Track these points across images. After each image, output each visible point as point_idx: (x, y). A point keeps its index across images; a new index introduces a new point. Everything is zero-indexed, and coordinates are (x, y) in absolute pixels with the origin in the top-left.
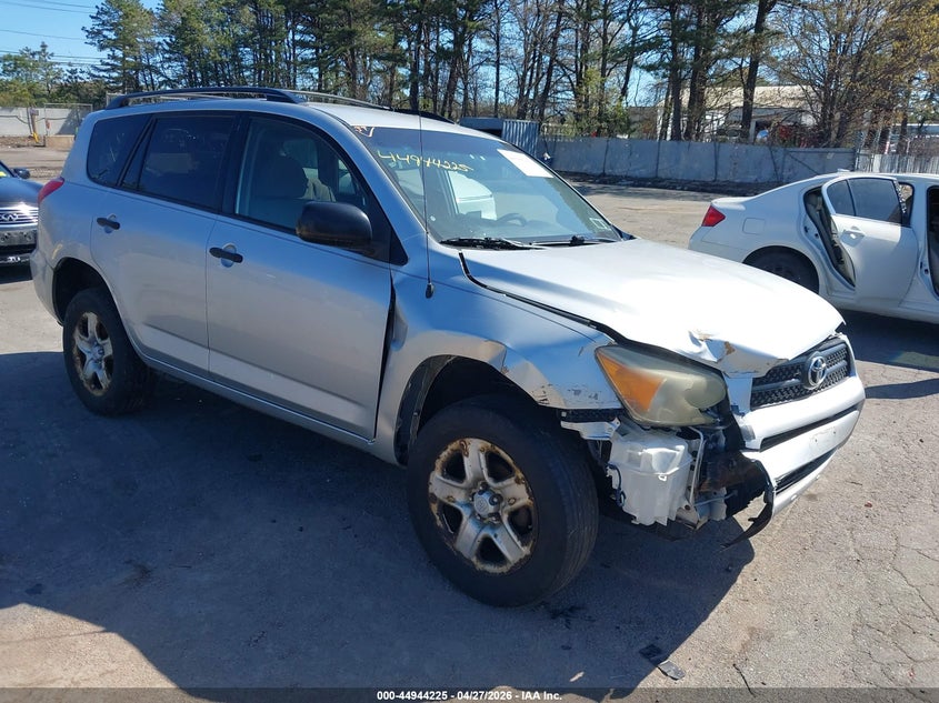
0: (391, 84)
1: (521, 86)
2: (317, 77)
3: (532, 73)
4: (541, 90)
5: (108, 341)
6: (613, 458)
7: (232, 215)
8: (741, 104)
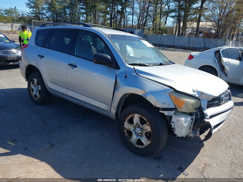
0: (105, 19)
1: (139, 21)
2: (86, 17)
3: (142, 17)
4: (144, 22)
5: (40, 86)
6: (172, 120)
7: (74, 55)
8: (196, 27)
